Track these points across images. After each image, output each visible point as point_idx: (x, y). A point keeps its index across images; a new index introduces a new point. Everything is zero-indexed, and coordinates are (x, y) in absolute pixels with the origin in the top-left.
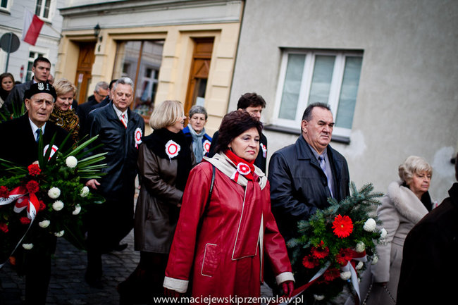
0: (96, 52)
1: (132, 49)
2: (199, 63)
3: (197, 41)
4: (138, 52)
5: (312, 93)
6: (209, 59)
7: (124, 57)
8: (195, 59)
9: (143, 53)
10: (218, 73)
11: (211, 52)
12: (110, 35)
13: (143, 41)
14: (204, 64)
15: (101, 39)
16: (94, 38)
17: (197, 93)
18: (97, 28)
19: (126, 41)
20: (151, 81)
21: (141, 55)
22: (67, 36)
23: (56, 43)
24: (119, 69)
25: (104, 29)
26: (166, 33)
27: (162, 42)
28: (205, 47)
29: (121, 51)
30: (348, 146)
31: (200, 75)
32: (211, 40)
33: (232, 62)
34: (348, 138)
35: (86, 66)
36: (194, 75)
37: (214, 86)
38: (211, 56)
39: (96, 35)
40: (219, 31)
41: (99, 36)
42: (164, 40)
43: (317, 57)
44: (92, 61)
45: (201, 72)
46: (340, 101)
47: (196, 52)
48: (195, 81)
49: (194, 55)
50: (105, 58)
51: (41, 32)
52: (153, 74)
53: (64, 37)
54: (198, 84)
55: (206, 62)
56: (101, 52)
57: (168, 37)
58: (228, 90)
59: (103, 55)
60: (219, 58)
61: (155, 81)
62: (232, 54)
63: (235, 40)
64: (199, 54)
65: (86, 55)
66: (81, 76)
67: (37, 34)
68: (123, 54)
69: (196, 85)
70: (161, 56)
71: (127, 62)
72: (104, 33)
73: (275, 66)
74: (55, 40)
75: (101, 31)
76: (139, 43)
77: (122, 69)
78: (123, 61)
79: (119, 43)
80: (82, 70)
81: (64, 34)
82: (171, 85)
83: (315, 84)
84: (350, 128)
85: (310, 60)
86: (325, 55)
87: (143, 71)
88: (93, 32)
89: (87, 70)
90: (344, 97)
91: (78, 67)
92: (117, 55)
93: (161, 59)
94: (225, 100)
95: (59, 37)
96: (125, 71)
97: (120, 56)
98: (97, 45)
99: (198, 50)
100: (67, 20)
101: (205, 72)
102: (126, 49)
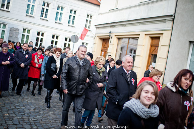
0: (110, 43)
1: (125, 41)
2: (153, 48)
3: (152, 38)
4: (127, 43)
6: (158, 46)
7: (121, 45)
8: (151, 46)
9: (129, 43)
10: (161, 52)
11: (159, 43)
12: (115, 35)
13: (129, 38)
15: (112, 37)
16: (109, 37)
17: (152, 61)
18: (110, 33)
19: (122, 38)
21: (128, 44)
22: (98, 36)
23: (93, 39)
25: (113, 33)
26: (139, 35)
27: (138, 39)
28: (156, 41)
29: (120, 42)
31: (153, 53)
32: (159, 38)
33: (168, 47)
35: (105, 48)
36: (151, 53)
37: (160, 58)
39: (110, 36)
40: (162, 34)
41: (111, 36)
42: (138, 38)
44: (108, 46)
45: (154, 51)
47: (152, 43)
48: (151, 56)
49: (151, 44)
51: (87, 35)
52: (133, 52)
53: (97, 36)
54: (153, 57)
55: (156, 47)
57: (140, 37)
58: (166, 59)
59: (112, 44)
60: (162, 45)
61: (134, 55)
62: (168, 44)
63: (170, 38)
64: (153, 44)
65: (105, 44)
66: (103, 53)
67: (85, 35)
69: (152, 57)
71: (122, 47)
73: (187, 49)
76: (128, 39)
77: (120, 50)
78: (121, 47)
79: (119, 39)
80: (104, 50)
81: (96, 35)
82: (141, 57)
87: (129, 50)
88: (108, 34)
89: (106, 50)
91: (102, 49)
93: (137, 46)
94: (165, 64)
95: (94, 36)
96: (121, 51)
97: (119, 44)
98: (110, 40)
99: (153, 42)
100: (98, 29)
101: (156, 52)
102: (122, 42)
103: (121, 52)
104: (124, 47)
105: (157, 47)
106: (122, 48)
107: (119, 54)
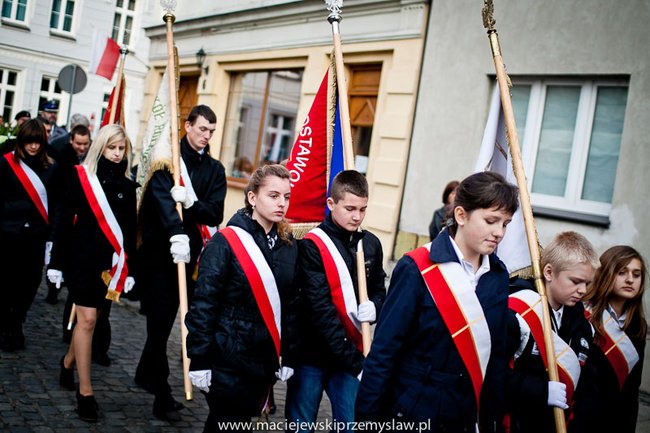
0: (200, 90)
1: (254, 87)
2: (358, 103)
3: (353, 69)
4: (263, 92)
5: (542, 147)
6: (376, 97)
7: (241, 101)
8: (351, 97)
9: (270, 90)
10: (389, 118)
11: (378, 86)
12: (220, 63)
13: (270, 71)
14: (366, 104)
15: (207, 70)
16: (196, 69)
18: (201, 54)
19: (244, 72)
20: (280, 132)
21: (267, 95)
22: (157, 68)
23: (141, 80)
24: (235, 115)
25: (211, 55)
26: (306, 58)
28: (368, 78)
29: (237, 88)
30: (606, 231)
31: (360, 122)
32: (377, 67)
33: (411, 99)
34: (607, 218)
37: (383, 138)
38: (377, 91)
39: (199, 65)
40: (390, 52)
41: (204, 66)
42: (299, 70)
43: (549, 88)
45: (361, 116)
46: (589, 157)
47: (352, 86)
49: (349, 91)
50: (213, 98)
52: (281, 121)
53: (152, 68)
55: (369, 101)
56: (208, 90)
57: (308, 65)
58: (405, 144)
59: (210, 95)
60: (390, 94)
61: (286, 132)
62: (411, 87)
63: (417, 66)
64: (358, 89)
65: (185, 95)
68: (240, 92)
70: (300, 93)
71: (246, 106)
72: (210, 62)
73: (481, 103)
74: (139, 77)
75: (207, 58)
76: (266, 74)
77: (238, 115)
78: (240, 106)
79: (233, 75)
81: (152, 65)
83: (546, 132)
84: (610, 202)
85: (538, 94)
86: (563, 85)
87: (267, 118)
88: (194, 60)
90: (595, 152)
92: (230, 93)
93: (298, 102)
94: (402, 160)
96: (241, 120)
97: (235, 96)
98: (201, 80)
99: (356, 83)
100: (156, 44)
101: (368, 116)
102: (244, 88)
103: (241, 125)
104: (251, 106)
105: (374, 100)
106: (243, 111)
107: (236, 129)
